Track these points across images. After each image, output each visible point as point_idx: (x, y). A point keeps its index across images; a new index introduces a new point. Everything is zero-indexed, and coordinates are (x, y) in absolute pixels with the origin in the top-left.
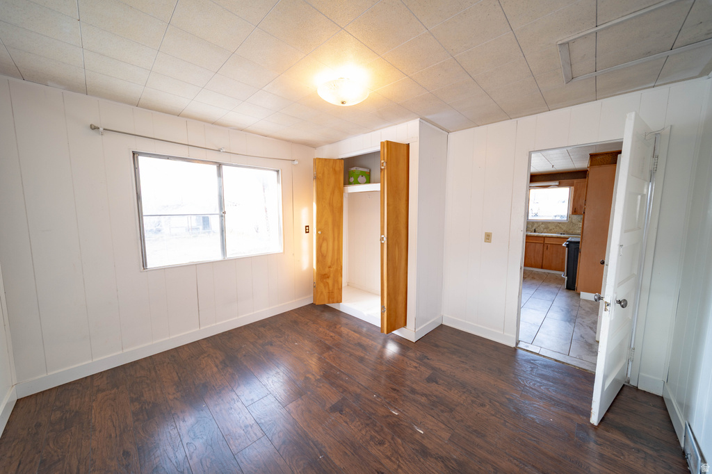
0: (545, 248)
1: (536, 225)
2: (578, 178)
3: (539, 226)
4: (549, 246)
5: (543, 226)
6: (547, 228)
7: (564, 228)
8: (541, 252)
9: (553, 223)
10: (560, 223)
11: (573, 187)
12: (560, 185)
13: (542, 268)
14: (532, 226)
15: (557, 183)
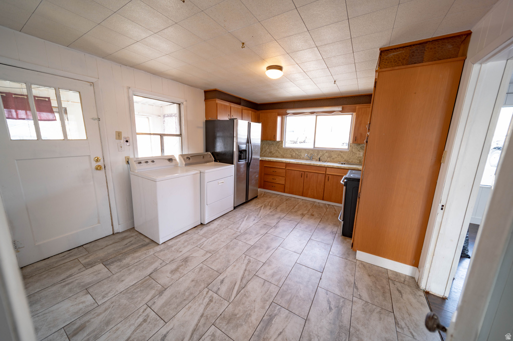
0: (327, 178)
1: (321, 154)
2: (359, 103)
3: (323, 155)
4: (330, 176)
5: (327, 154)
6: (330, 157)
7: (346, 158)
8: (323, 184)
9: (336, 151)
10: (341, 152)
11: (354, 114)
12: (343, 111)
13: (323, 200)
14: (318, 155)
15: (340, 109)
